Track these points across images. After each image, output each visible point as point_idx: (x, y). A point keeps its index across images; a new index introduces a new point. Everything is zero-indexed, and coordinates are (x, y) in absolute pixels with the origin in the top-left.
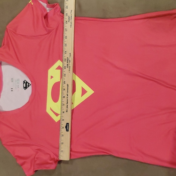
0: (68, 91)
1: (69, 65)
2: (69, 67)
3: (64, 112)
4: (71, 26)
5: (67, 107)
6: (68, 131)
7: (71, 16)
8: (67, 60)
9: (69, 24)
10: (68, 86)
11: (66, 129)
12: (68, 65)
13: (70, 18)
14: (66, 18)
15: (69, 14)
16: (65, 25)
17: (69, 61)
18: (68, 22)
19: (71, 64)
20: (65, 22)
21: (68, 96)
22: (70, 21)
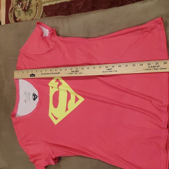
0: (55, 73)
1: (73, 73)
2: (72, 73)
3: (41, 71)
4: (103, 72)
5: (45, 74)
6: (30, 76)
7: (112, 72)
8: (77, 70)
9: (105, 70)
10: (59, 73)
11: (31, 75)
12: (73, 71)
13: (110, 71)
14: (110, 66)
15: (113, 69)
16: (105, 66)
17: (76, 72)
18: (107, 68)
19: (74, 75)
20: (107, 65)
21: (52, 74)
22: (108, 71)
